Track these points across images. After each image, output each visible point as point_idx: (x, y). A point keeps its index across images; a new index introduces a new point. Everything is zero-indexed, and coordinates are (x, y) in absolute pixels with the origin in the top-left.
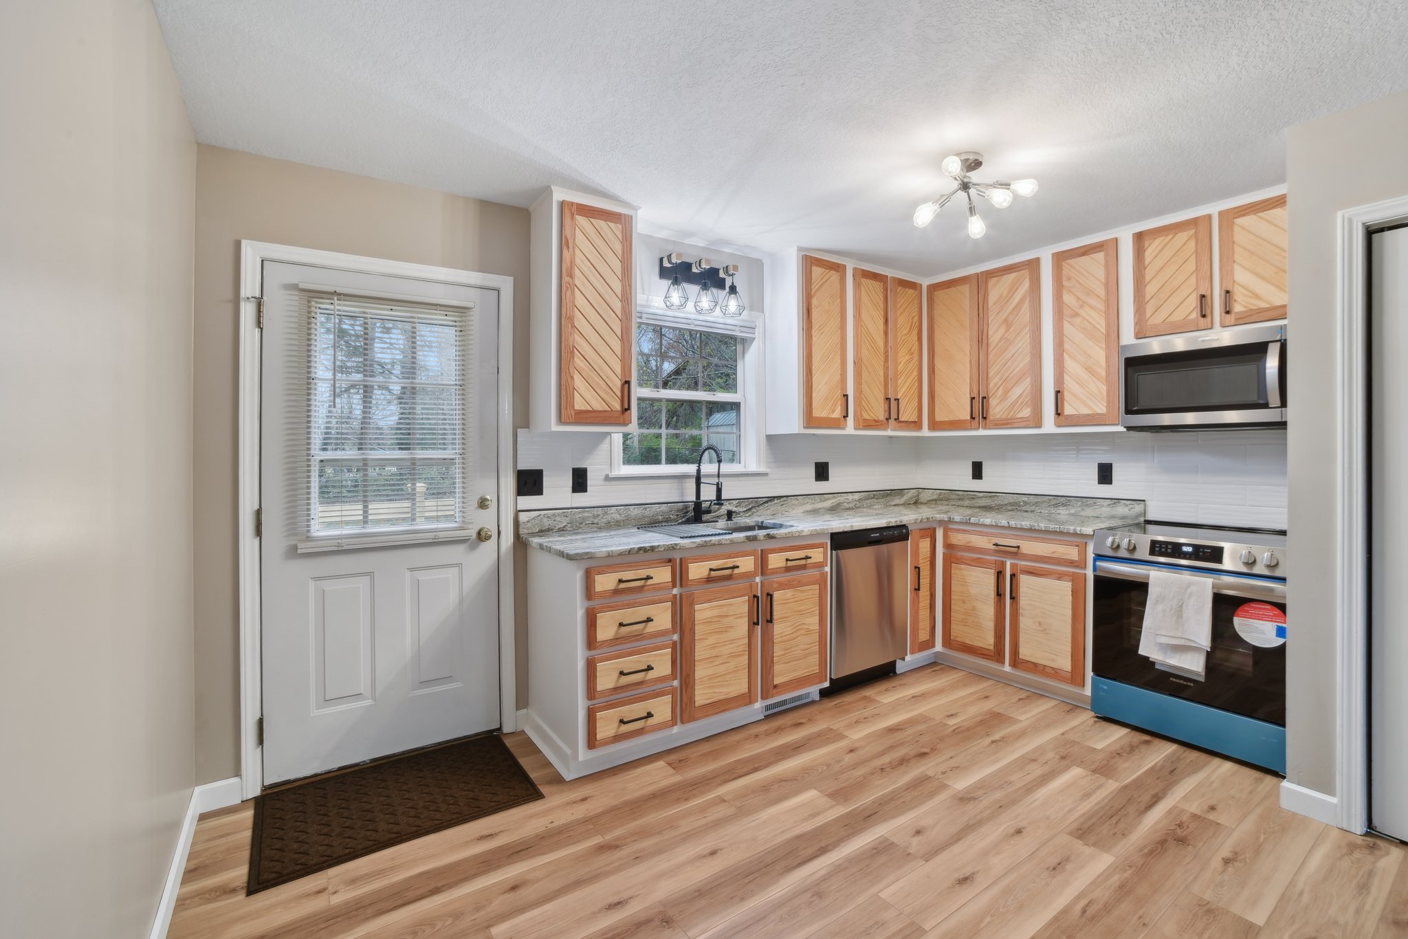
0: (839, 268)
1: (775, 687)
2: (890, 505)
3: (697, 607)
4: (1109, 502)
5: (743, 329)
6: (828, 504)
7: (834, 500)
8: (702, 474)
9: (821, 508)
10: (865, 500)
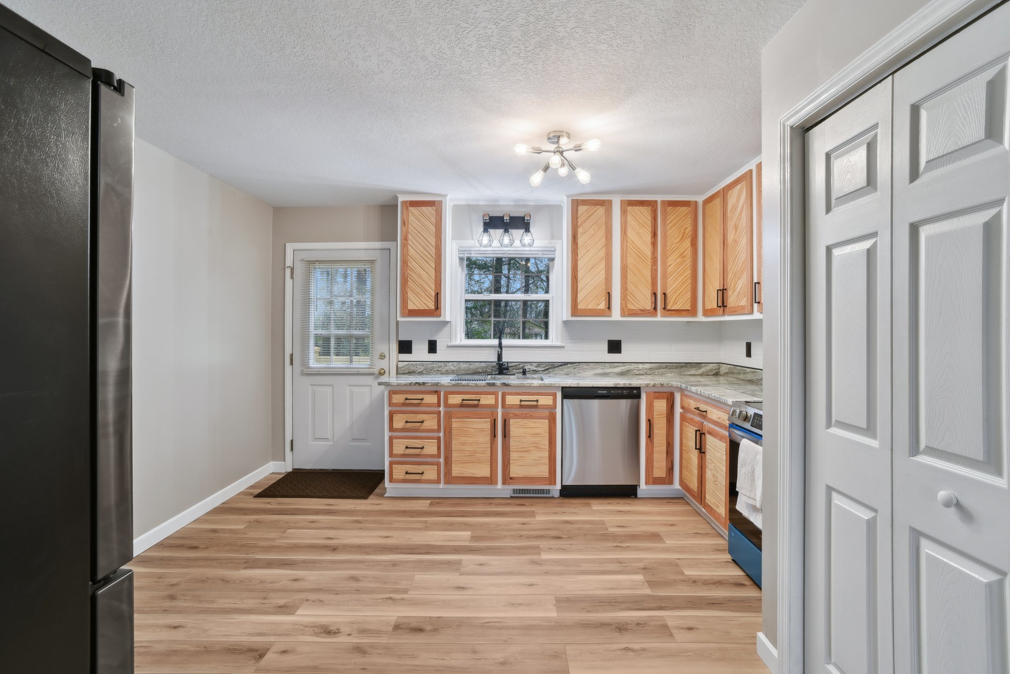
0: (606, 204)
1: (511, 478)
2: (685, 375)
3: (453, 420)
5: (544, 252)
6: (618, 370)
7: (623, 368)
8: (503, 345)
9: (611, 373)
10: (657, 369)
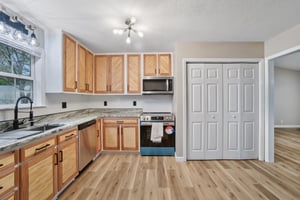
0: (74, 42)
1: (63, 184)
3: (30, 168)
4: (136, 109)
7: (68, 114)
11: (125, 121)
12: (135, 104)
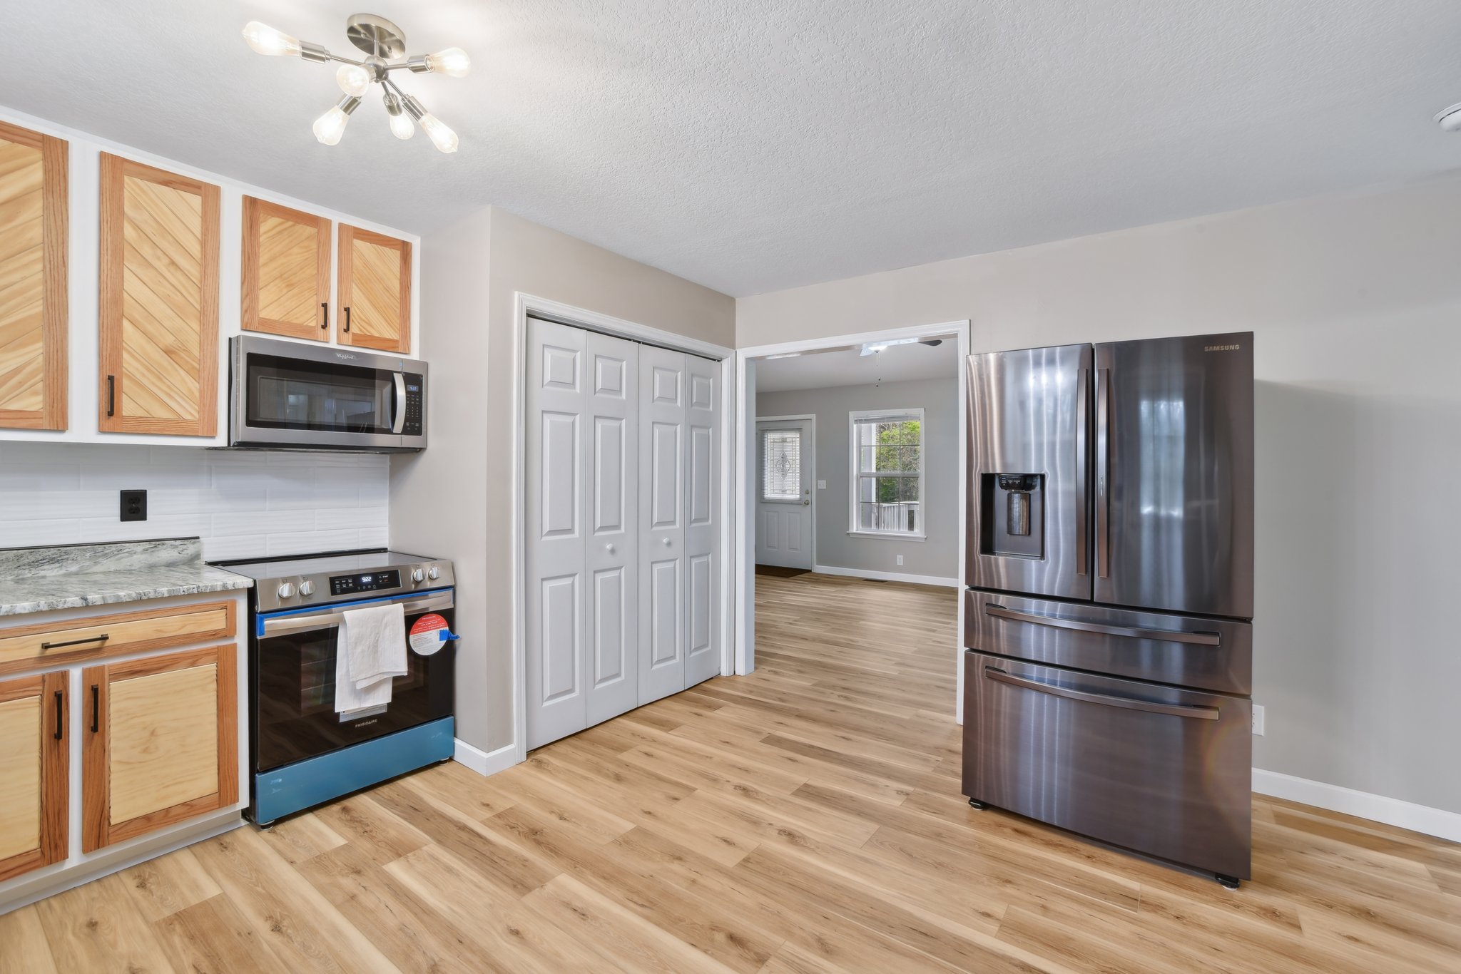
4: (146, 545)
11: (120, 632)
12: (133, 506)
